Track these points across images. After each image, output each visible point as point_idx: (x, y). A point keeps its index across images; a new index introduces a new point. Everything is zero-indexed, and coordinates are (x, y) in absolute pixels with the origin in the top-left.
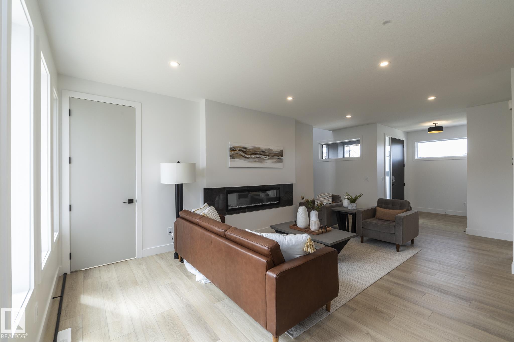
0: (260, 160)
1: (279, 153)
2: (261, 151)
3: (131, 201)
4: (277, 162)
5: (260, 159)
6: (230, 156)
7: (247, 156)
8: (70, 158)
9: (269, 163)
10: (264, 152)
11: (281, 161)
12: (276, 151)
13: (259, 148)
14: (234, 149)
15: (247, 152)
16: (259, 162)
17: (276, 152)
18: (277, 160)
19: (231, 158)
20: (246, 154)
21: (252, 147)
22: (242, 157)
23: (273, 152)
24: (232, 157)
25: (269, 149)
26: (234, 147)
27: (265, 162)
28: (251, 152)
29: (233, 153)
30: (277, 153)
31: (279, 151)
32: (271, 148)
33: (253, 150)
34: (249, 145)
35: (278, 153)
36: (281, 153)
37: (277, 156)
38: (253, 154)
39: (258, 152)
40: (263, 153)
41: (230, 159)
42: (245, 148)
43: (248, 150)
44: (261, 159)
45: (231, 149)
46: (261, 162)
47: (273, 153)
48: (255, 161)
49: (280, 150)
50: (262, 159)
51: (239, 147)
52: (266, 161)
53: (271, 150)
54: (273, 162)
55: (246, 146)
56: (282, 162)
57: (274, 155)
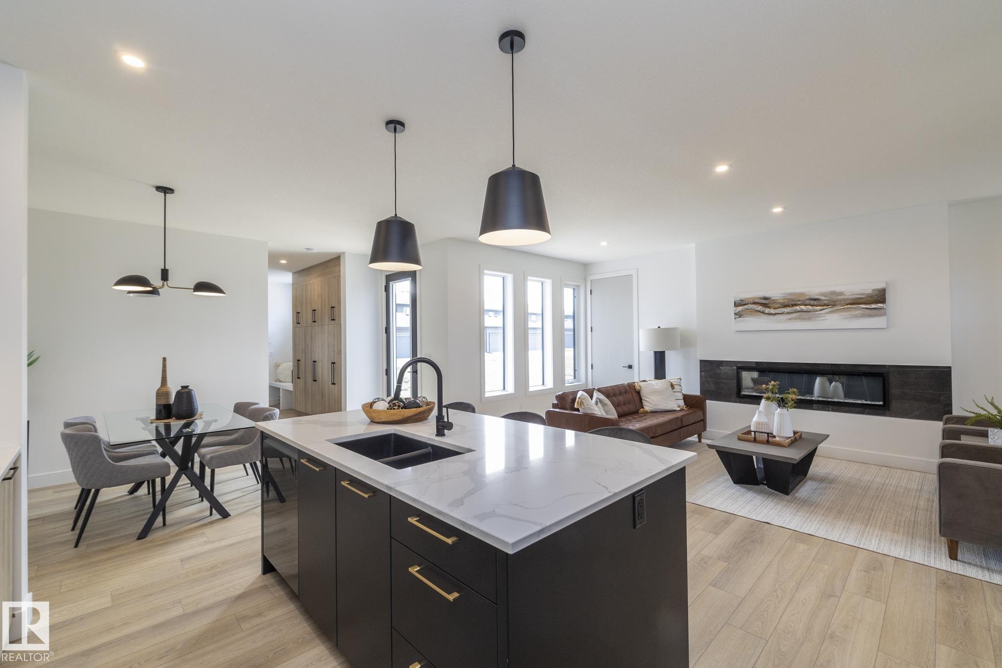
0: (805, 315)
1: (871, 296)
2: (807, 297)
3: (630, 367)
4: (859, 317)
5: (805, 313)
6: (735, 314)
7: (772, 311)
8: (591, 328)
9: (832, 319)
10: (815, 300)
11: (881, 312)
12: (857, 294)
13: (802, 294)
14: (744, 303)
15: (770, 305)
16: (802, 319)
17: (858, 296)
18: (861, 312)
19: (737, 316)
20: (769, 307)
21: (784, 295)
22: (760, 313)
23: (848, 297)
24: (739, 315)
25: (833, 293)
26: (742, 301)
27: (820, 319)
28: (780, 303)
29: (740, 308)
30: (863, 296)
31: (870, 292)
32: (838, 289)
33: (787, 299)
34: (776, 292)
35: (866, 298)
36: (876, 295)
37: (861, 304)
38: (785, 306)
39: (799, 301)
40: (816, 303)
41: (735, 318)
42: (765, 298)
43: (774, 300)
44: (807, 313)
45: (736, 305)
46: (809, 319)
47: (847, 299)
48: (790, 319)
49: (874, 290)
50: (812, 313)
51: (751, 298)
52: (824, 316)
53: (841, 294)
54: (845, 318)
55: (767, 295)
56: (884, 314)
57: (848, 302)
